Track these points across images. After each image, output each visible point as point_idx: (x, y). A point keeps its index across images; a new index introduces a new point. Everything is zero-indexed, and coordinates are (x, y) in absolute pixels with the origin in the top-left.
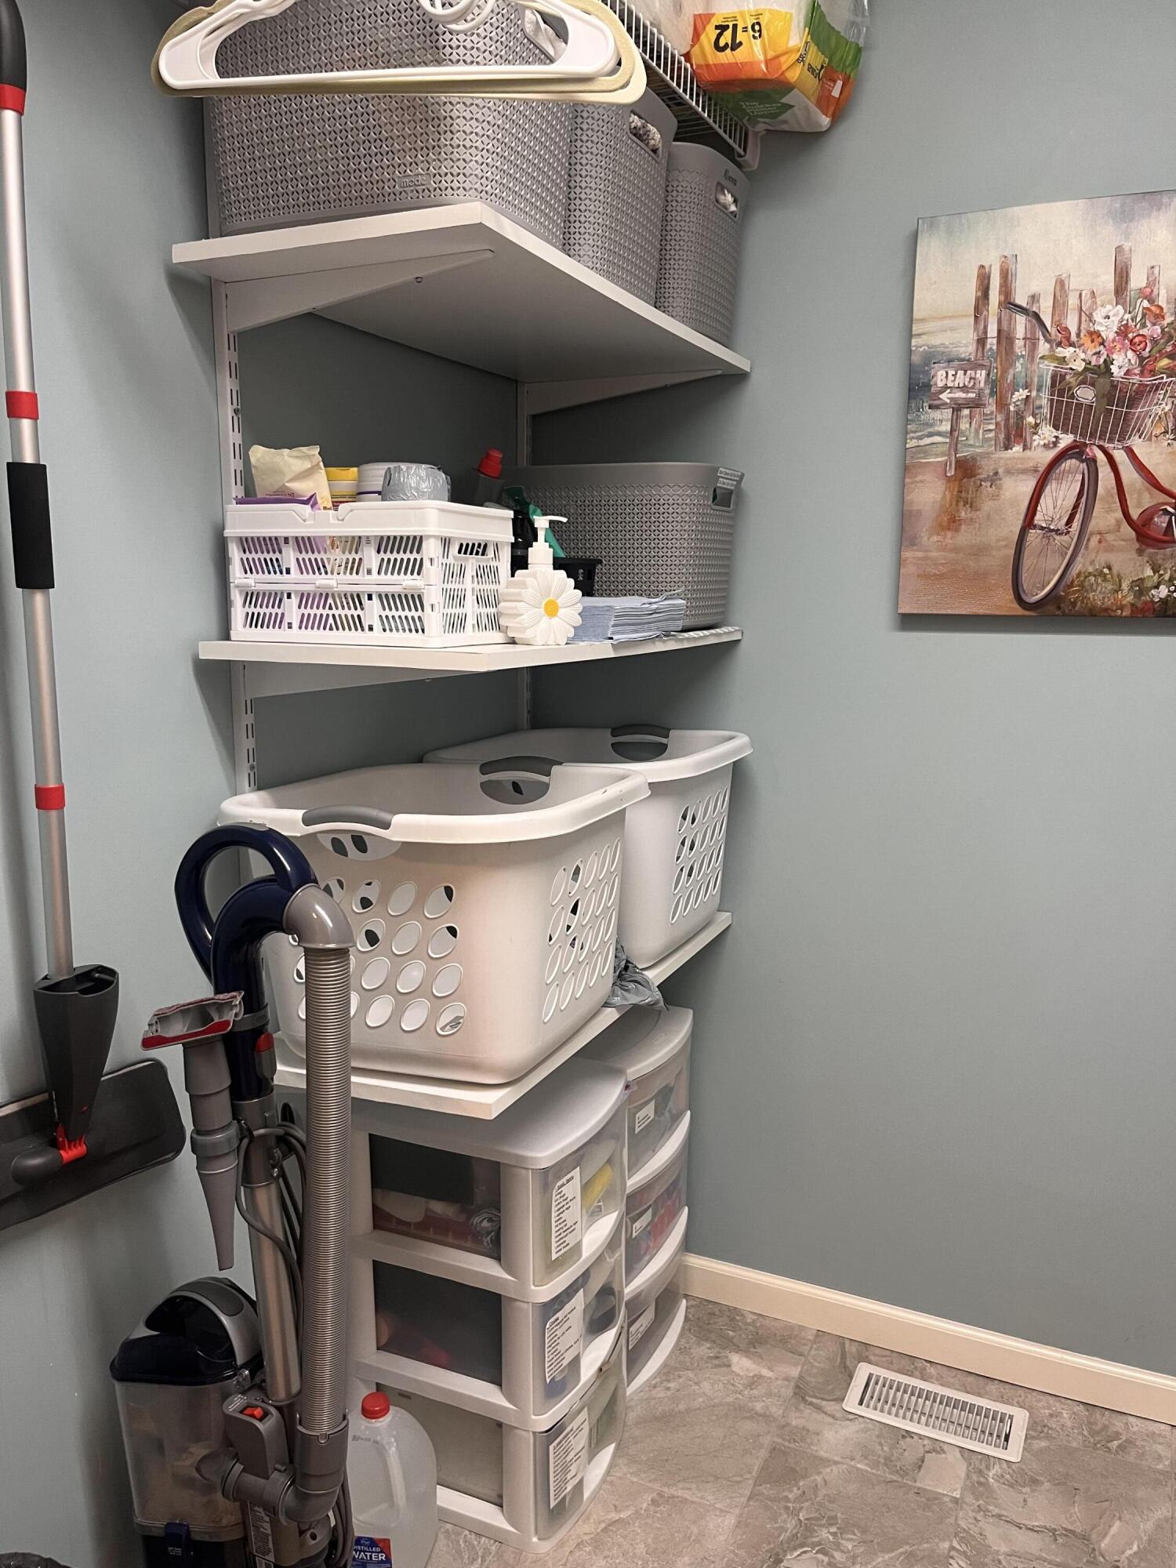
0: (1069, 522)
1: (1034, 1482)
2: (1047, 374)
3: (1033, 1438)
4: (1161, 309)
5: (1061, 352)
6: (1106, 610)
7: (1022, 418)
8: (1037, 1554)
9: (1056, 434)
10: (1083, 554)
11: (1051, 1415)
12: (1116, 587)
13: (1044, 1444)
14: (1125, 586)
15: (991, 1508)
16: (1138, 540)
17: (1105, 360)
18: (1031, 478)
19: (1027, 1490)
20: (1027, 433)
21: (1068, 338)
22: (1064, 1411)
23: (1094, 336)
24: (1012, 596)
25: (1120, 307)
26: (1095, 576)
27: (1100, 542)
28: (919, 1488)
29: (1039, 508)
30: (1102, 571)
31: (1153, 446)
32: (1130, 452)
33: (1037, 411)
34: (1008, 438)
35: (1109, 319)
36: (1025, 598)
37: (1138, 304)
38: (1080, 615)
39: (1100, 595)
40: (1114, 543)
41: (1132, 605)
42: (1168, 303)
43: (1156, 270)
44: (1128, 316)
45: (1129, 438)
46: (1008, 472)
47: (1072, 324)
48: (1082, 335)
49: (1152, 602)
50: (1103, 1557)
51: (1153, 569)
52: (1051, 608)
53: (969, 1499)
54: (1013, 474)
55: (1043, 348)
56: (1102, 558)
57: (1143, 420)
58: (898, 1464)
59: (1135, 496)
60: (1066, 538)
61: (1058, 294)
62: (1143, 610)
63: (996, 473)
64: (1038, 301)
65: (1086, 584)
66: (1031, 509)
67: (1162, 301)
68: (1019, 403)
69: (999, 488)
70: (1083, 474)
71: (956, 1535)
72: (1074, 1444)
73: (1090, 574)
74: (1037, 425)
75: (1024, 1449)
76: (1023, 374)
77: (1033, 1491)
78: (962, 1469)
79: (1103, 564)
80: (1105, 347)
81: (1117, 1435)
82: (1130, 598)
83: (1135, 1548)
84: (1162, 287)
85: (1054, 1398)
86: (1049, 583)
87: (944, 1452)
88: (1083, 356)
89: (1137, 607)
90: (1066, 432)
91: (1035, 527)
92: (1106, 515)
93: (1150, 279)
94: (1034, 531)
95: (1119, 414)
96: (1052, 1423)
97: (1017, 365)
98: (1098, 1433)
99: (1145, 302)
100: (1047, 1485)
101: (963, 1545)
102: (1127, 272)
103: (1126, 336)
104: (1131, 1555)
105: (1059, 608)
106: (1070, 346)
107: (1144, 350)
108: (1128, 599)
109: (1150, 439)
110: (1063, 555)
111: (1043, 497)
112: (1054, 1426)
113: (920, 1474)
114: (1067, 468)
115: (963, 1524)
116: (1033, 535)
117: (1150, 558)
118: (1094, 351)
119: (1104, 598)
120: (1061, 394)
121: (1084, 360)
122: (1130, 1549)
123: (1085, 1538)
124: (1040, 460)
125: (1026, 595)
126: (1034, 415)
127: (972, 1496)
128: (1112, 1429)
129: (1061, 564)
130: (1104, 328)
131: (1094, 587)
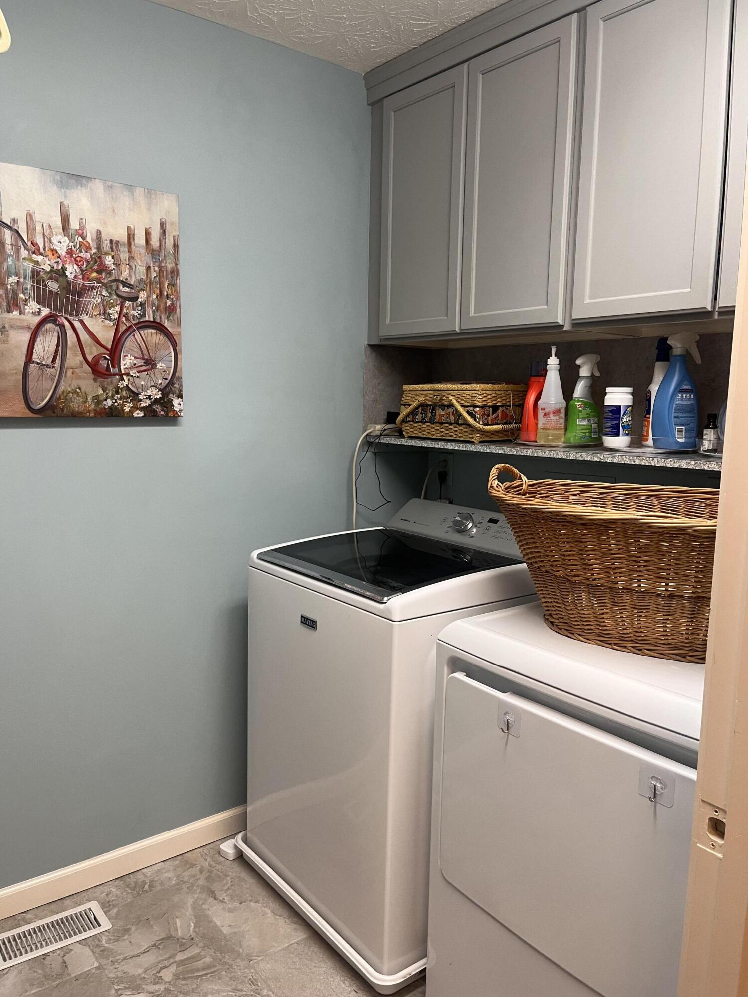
0: (54, 361)
1: (127, 931)
2: (29, 270)
3: (108, 911)
4: (89, 244)
5: (36, 257)
6: (81, 413)
7: (17, 295)
8: (156, 960)
9: (39, 307)
10: (64, 380)
11: (107, 895)
12: (84, 400)
13: (115, 910)
14: (89, 398)
15: (118, 958)
16: (93, 373)
17: (62, 268)
18: (27, 332)
19: (126, 937)
20: (21, 304)
21: (39, 250)
22: (111, 889)
23: (54, 252)
24: (24, 406)
25: (66, 238)
26: (72, 393)
27: (73, 373)
28: (75, 976)
29: (34, 351)
30: (76, 391)
31: (94, 321)
32: (82, 322)
33: (26, 291)
34: (9, 305)
35: (62, 244)
36: (32, 406)
37: (76, 239)
38: (67, 416)
39: (76, 404)
40: (80, 374)
41: (94, 410)
42: (92, 241)
43: (84, 221)
44: (71, 244)
45: (81, 315)
46: (12, 326)
47: (40, 241)
48: (47, 249)
49: (104, 408)
50: (184, 939)
51: (103, 390)
52: (49, 412)
53: (104, 962)
54: (15, 329)
55: (24, 253)
56: (75, 384)
57: (87, 306)
58: (53, 973)
59: (88, 348)
60: (53, 370)
61: (29, 222)
62: (100, 414)
63: (4, 327)
64: (18, 223)
65: (68, 398)
66: (29, 351)
67: (89, 239)
68: (13, 284)
69: (8, 336)
70: (58, 333)
71: (113, 983)
72: (129, 900)
73: (69, 392)
74: (26, 300)
75: (109, 919)
76: (14, 267)
77: (130, 935)
78: (87, 951)
79: (77, 387)
80: (61, 259)
81: (144, 883)
82: (93, 406)
83: (193, 925)
84: (88, 232)
85: (102, 886)
86: (46, 397)
87: (72, 950)
88: (49, 262)
89: (97, 411)
90: (44, 306)
91: (33, 362)
92: (74, 359)
93: (81, 226)
94: (33, 365)
95: (73, 300)
96: (111, 898)
97: (9, 260)
98: (135, 887)
99: (80, 238)
100: (133, 928)
101: (120, 985)
102: (68, 219)
103: (72, 256)
104: (194, 929)
105: (54, 412)
106: (41, 255)
107: (83, 265)
108: (92, 407)
109: (92, 317)
110: (53, 380)
111: (36, 344)
112: (113, 899)
113: (69, 969)
114: (48, 328)
115: (111, 975)
116: (32, 367)
117: (100, 383)
118: (55, 261)
119: (79, 406)
120: (39, 282)
121: (49, 265)
122: (191, 926)
123: (169, 937)
124: (31, 322)
125: (33, 404)
126: (24, 294)
127: (104, 960)
128: (140, 881)
129: (52, 386)
130: (59, 249)
131: (73, 400)
